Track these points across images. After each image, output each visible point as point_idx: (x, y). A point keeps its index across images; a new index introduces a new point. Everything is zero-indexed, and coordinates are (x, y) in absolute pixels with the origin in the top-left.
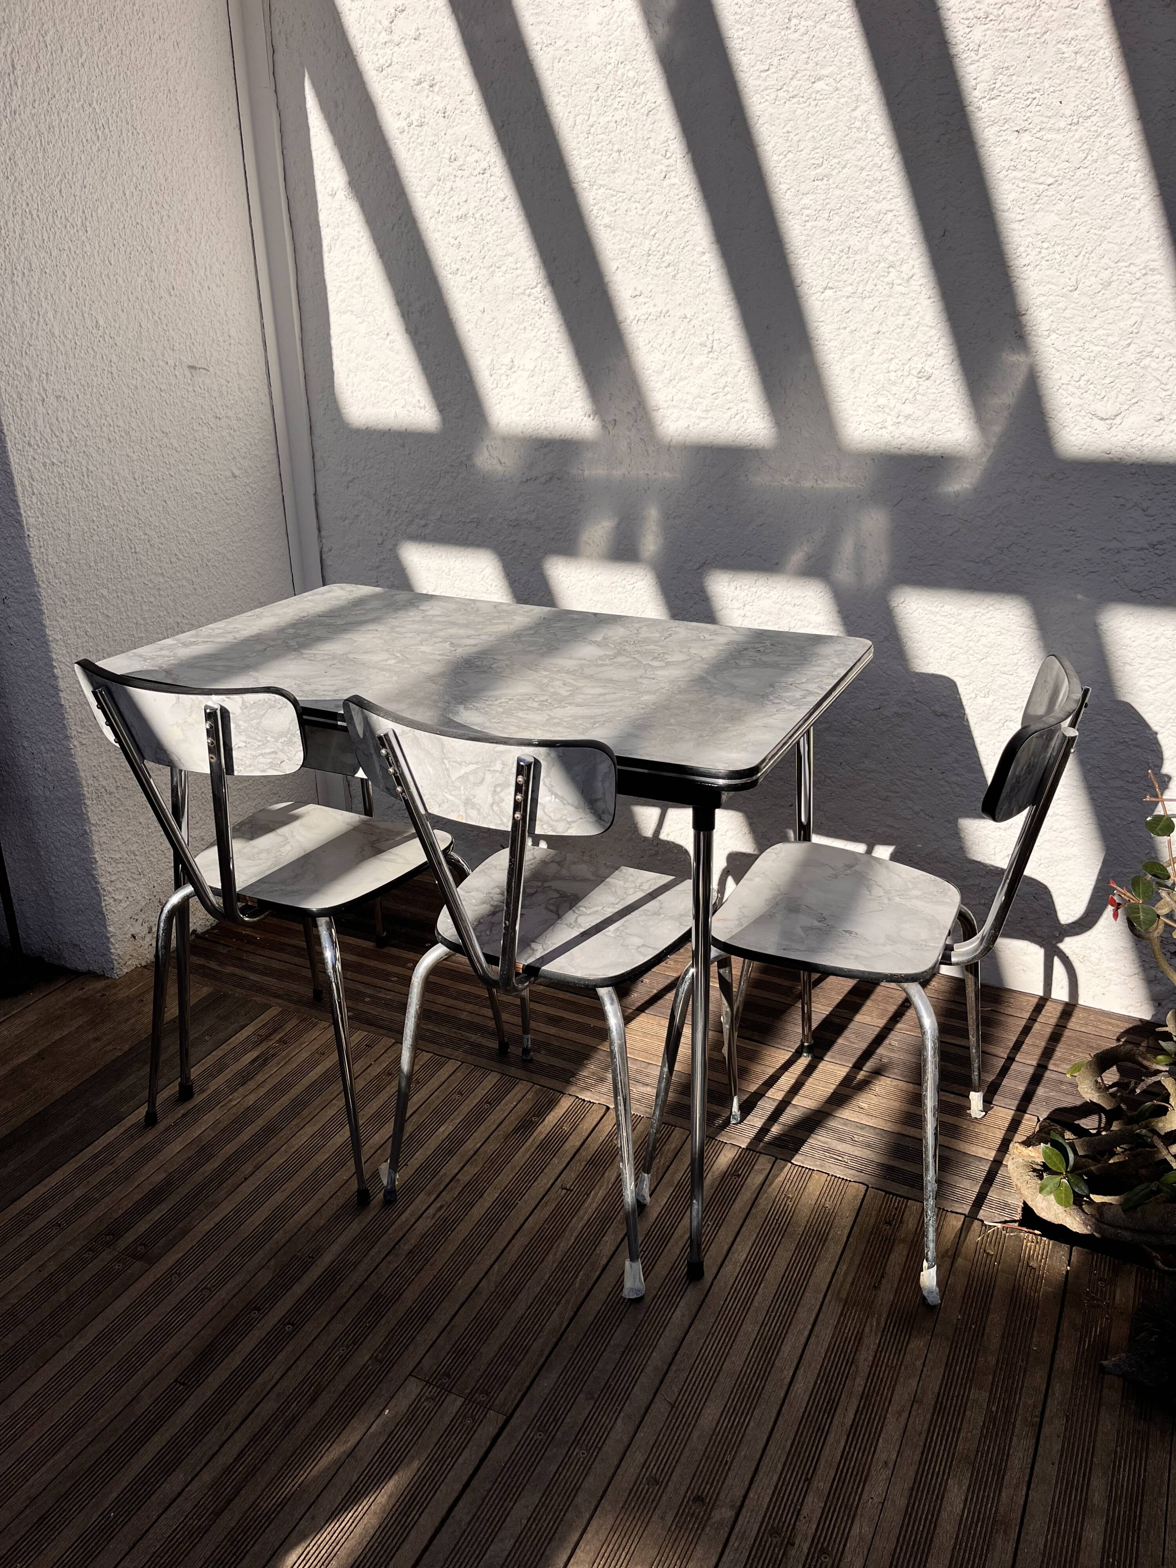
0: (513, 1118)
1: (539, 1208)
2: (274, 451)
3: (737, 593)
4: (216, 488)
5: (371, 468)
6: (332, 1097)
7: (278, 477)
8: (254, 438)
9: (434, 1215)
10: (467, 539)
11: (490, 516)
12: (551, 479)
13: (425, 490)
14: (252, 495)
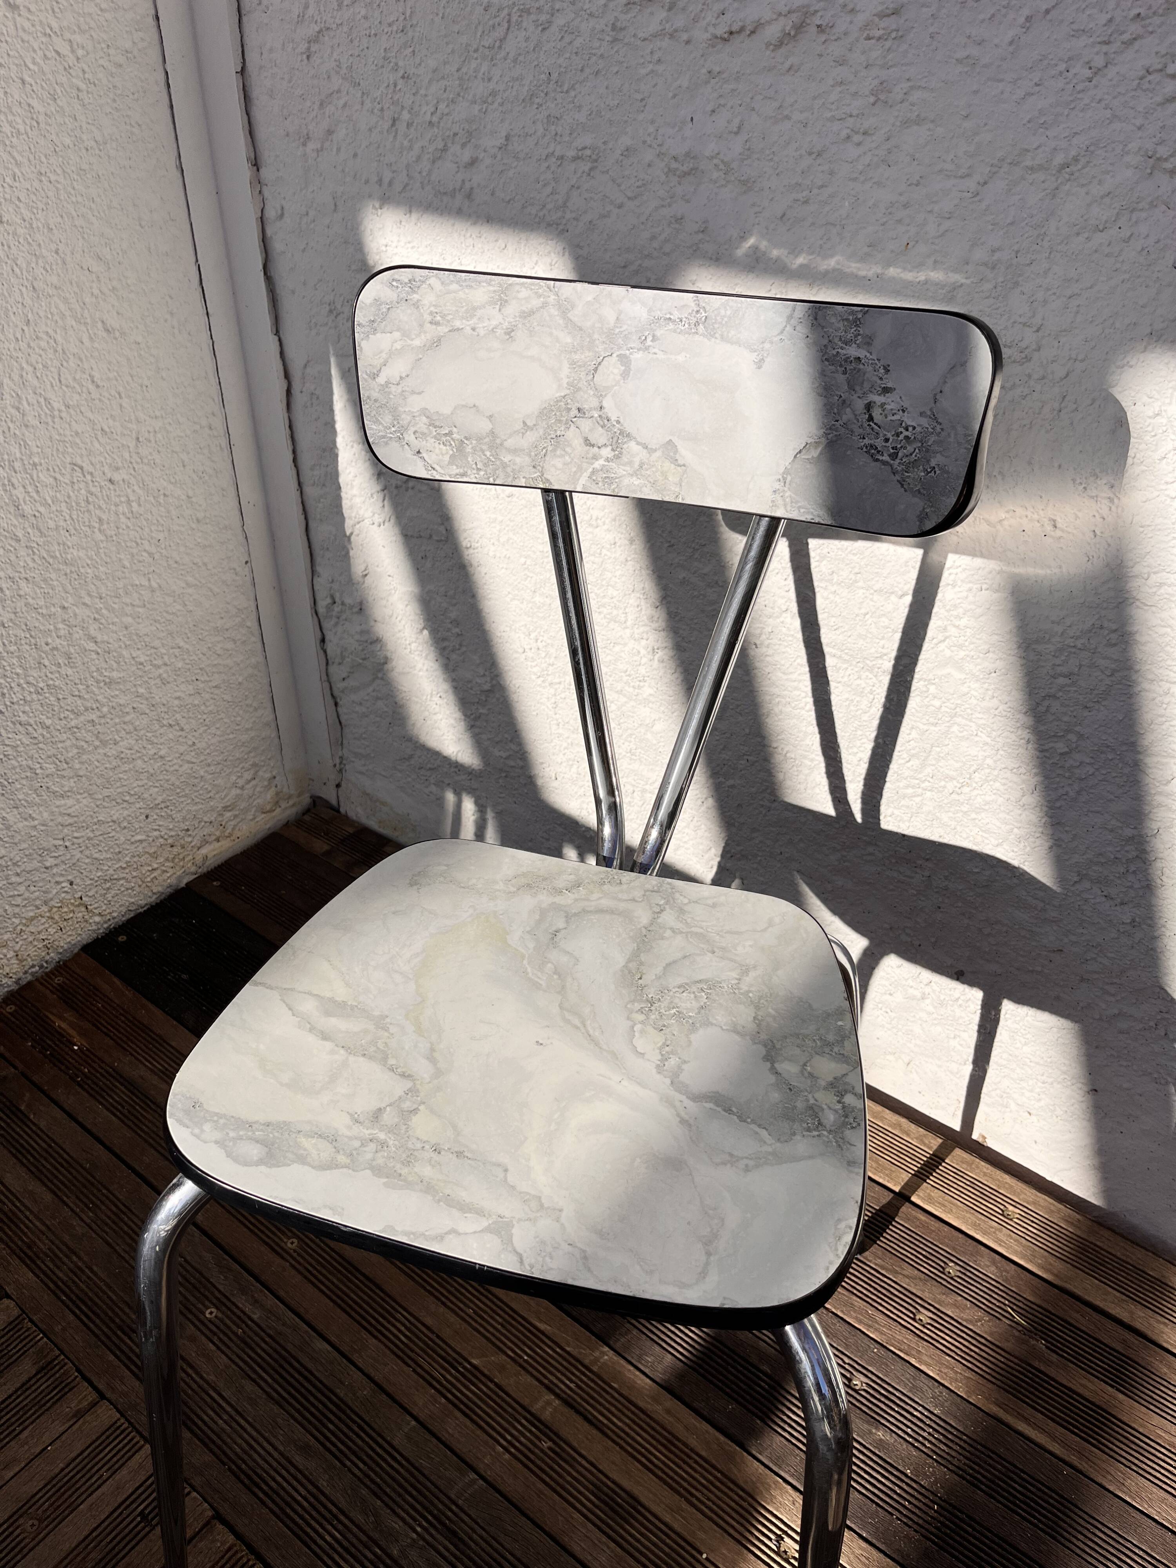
11: (626, 141)
12: (799, 28)
13: (474, 64)
14: (71, 60)
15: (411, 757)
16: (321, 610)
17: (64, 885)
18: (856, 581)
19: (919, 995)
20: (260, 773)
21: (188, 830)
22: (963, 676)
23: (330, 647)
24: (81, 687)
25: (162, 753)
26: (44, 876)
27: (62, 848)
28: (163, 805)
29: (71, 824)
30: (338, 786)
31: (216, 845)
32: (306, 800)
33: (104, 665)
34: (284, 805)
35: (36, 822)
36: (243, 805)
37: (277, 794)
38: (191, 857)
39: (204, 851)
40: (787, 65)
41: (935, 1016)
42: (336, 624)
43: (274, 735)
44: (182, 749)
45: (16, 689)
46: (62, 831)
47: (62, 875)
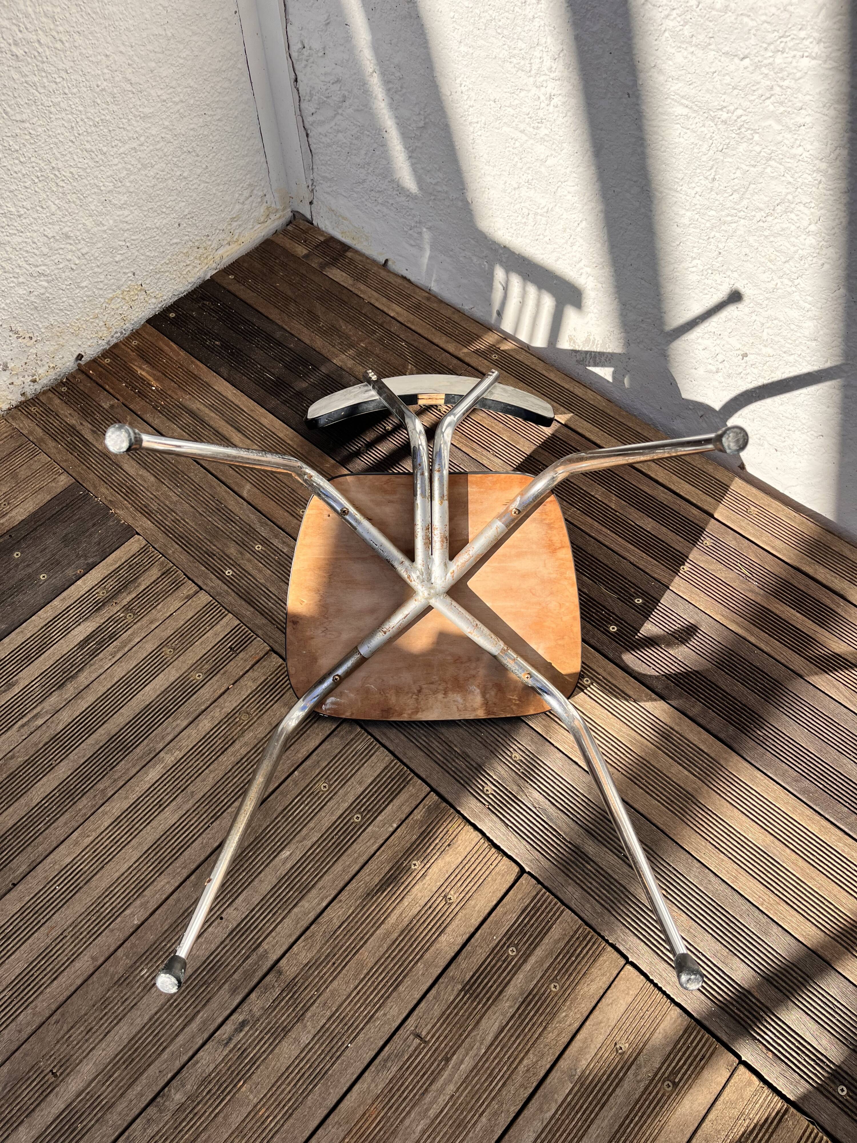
0: (384, 857)
1: (372, 1068)
6: (161, 745)
9: (230, 1039)
15: (364, 181)
16: (294, 55)
17: (129, 275)
18: (710, 44)
19: (714, 370)
20: (255, 192)
21: (208, 236)
22: (780, 127)
23: (301, 85)
24: (124, 121)
25: (185, 174)
26: (116, 268)
27: (125, 248)
28: (189, 216)
29: (128, 230)
30: (311, 203)
31: (228, 247)
32: (289, 215)
33: (139, 103)
34: (273, 217)
35: (105, 228)
36: (245, 217)
37: (268, 208)
38: (211, 257)
39: (220, 252)
41: (724, 384)
42: (306, 66)
43: (263, 159)
44: (199, 171)
45: (81, 123)
46: (123, 235)
47: (127, 268)
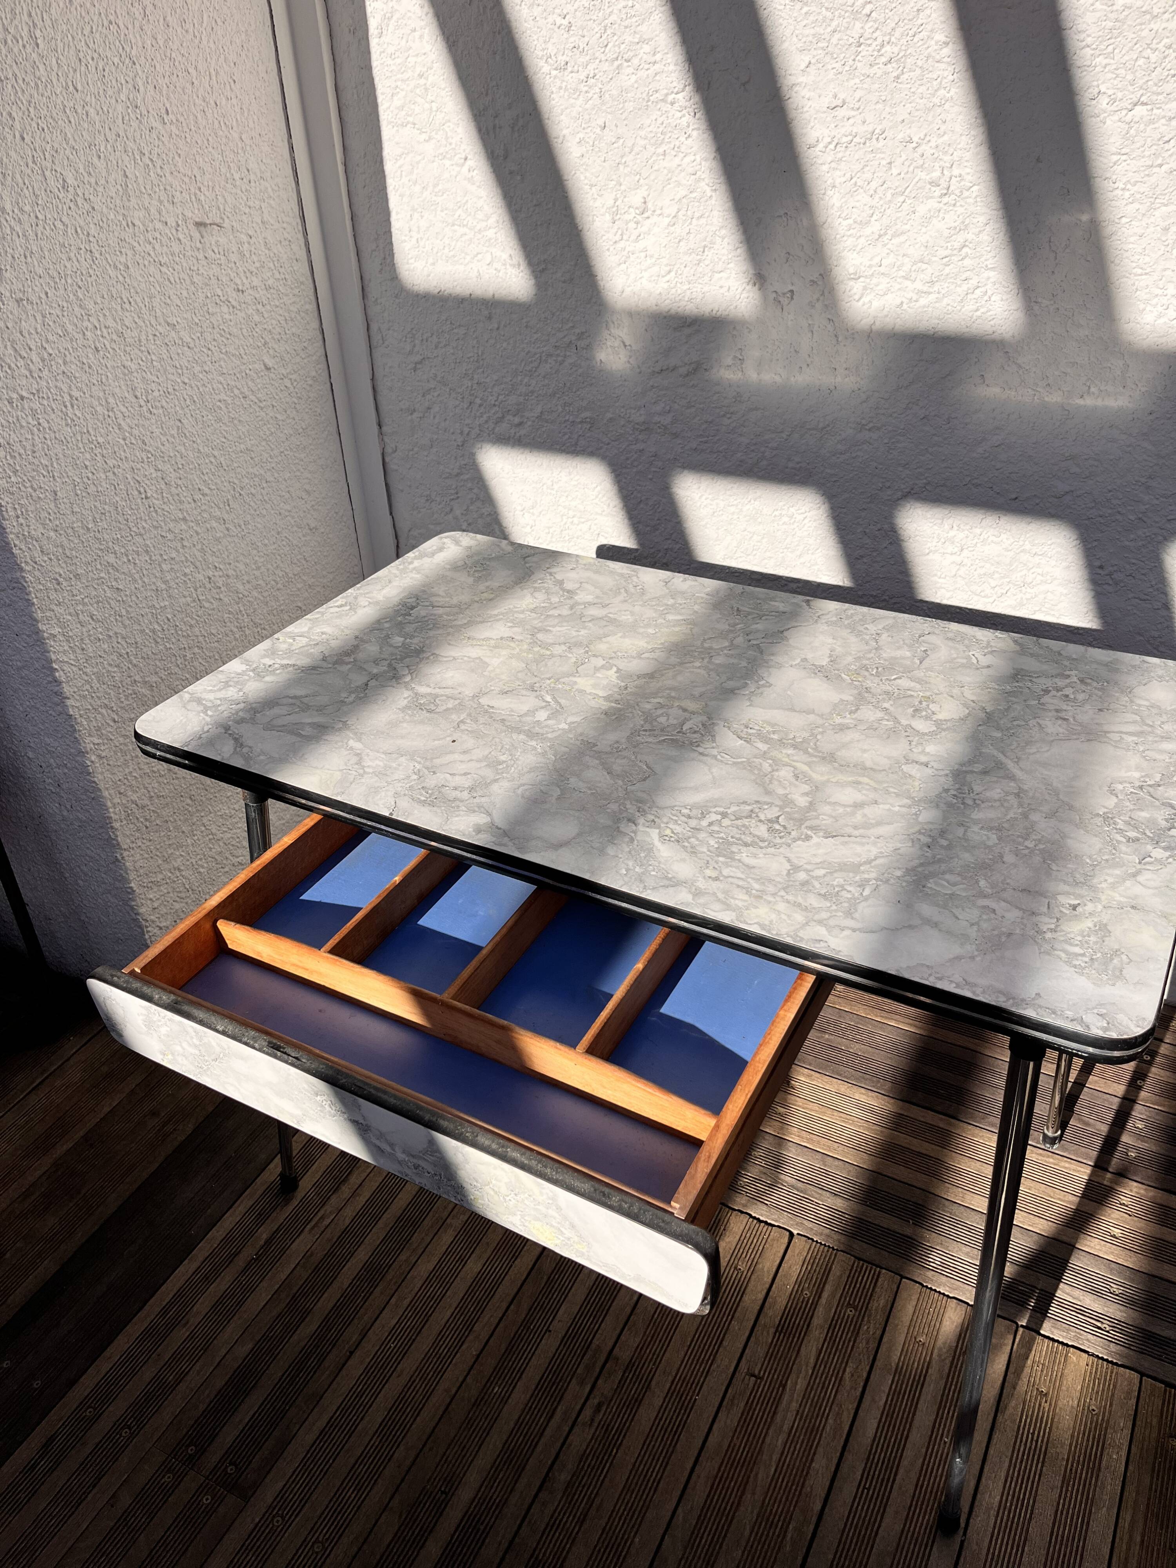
1: (723, 1409)
2: (315, 324)
3: (952, 533)
4: (245, 390)
5: (445, 346)
7: (324, 359)
8: (289, 311)
9: (592, 1420)
10: (576, 444)
11: (609, 415)
12: (695, 370)
13: (519, 378)
14: (292, 389)
40: (691, 384)
